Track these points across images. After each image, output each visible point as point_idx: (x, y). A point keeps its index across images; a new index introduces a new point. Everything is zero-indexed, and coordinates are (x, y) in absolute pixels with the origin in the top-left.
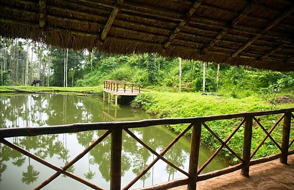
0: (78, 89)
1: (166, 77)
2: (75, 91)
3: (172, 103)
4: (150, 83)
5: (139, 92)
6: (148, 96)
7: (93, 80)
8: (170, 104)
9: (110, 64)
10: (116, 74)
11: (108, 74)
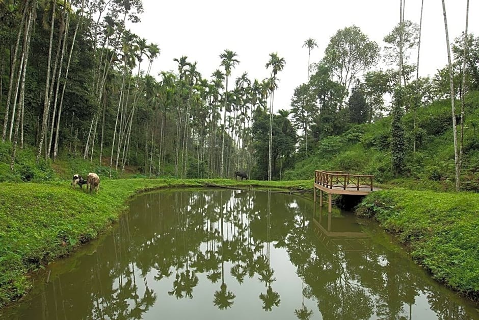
0: (284, 184)
1: (429, 163)
2: (279, 186)
3: (431, 212)
4: (397, 174)
5: (370, 189)
6: (386, 197)
7: (307, 171)
8: (429, 214)
9: (332, 147)
10: (340, 161)
11: (329, 161)
